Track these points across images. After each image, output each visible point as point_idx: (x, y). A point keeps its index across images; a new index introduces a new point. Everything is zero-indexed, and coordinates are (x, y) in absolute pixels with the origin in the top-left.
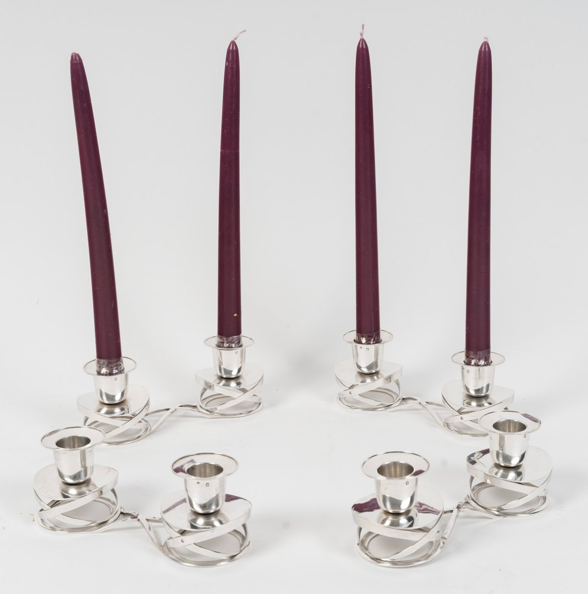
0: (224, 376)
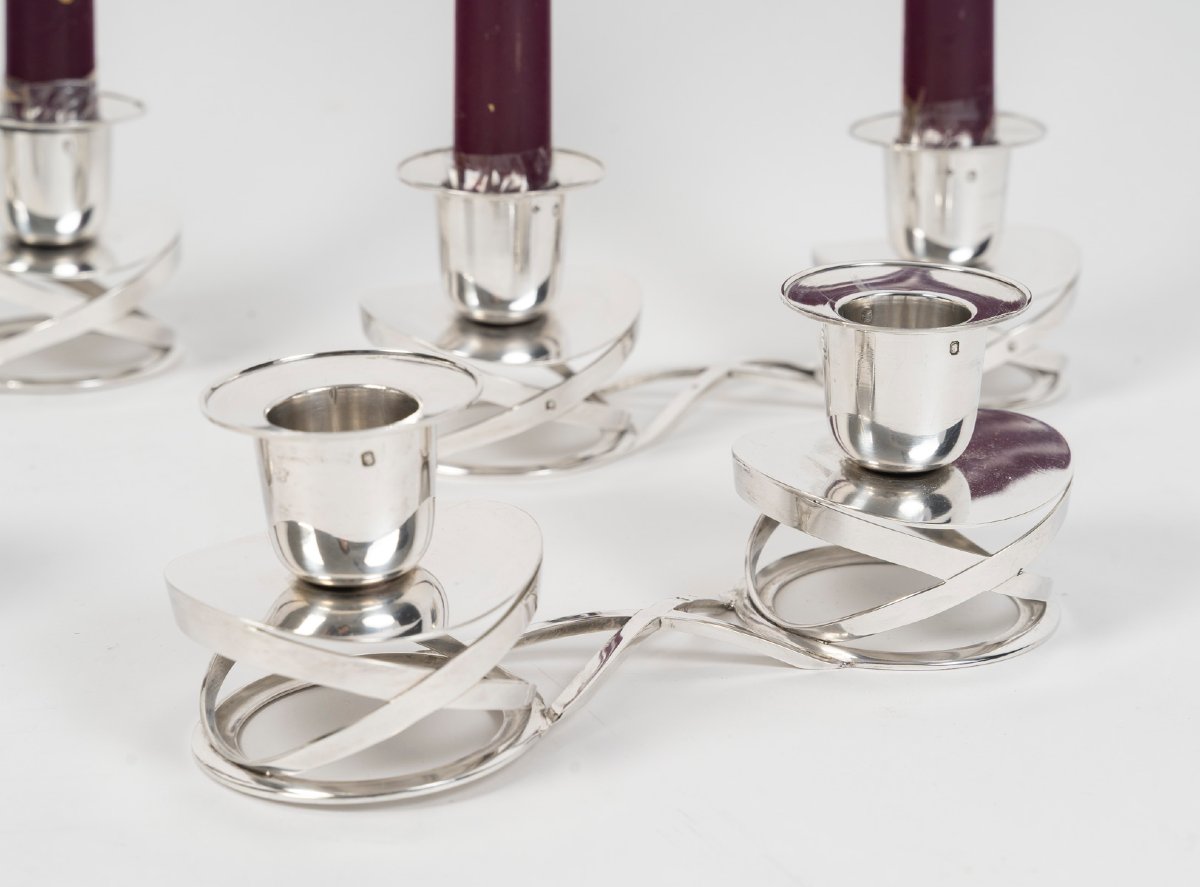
0: (31, 239)
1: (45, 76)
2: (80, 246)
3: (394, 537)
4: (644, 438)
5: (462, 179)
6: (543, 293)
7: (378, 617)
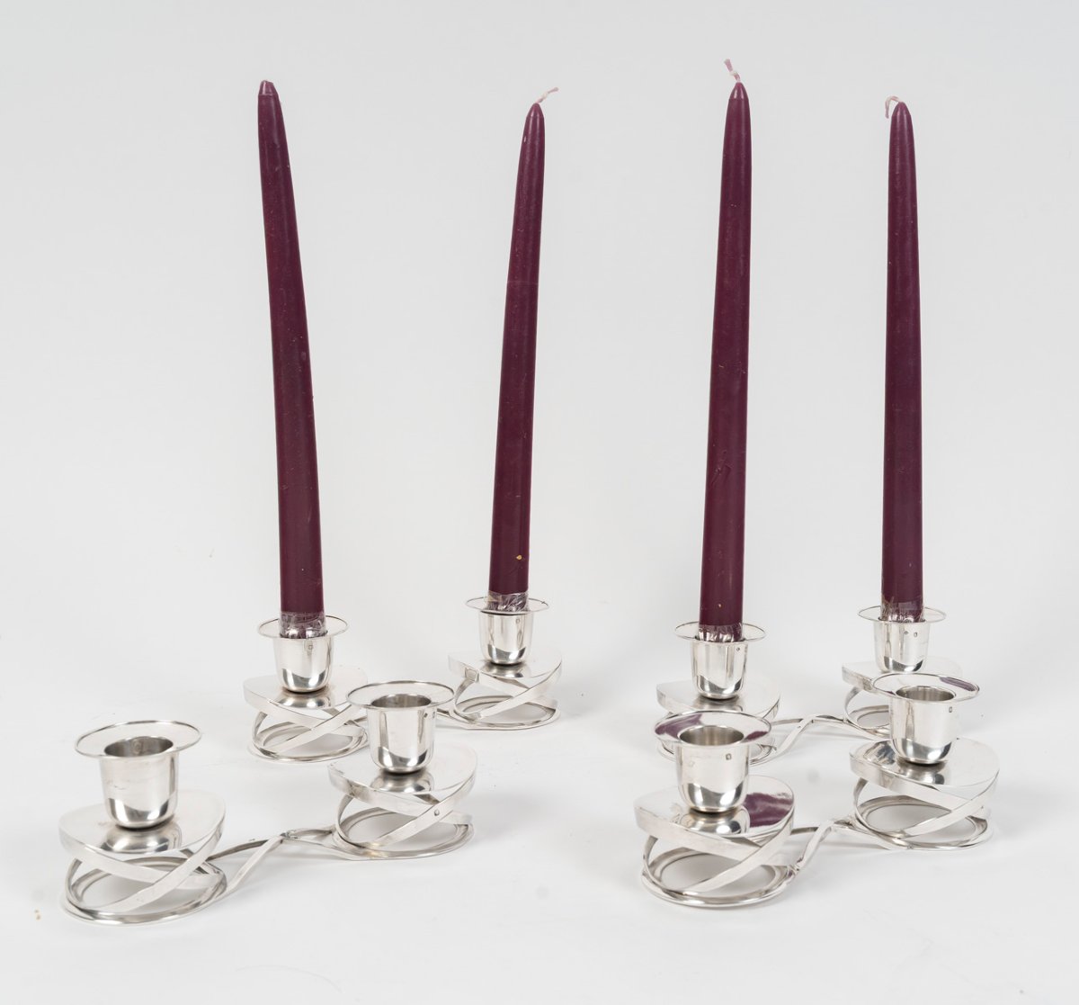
0: (497, 661)
1: (505, 592)
2: (517, 665)
3: (733, 792)
4: (780, 750)
5: (705, 636)
6: (738, 686)
7: (723, 827)
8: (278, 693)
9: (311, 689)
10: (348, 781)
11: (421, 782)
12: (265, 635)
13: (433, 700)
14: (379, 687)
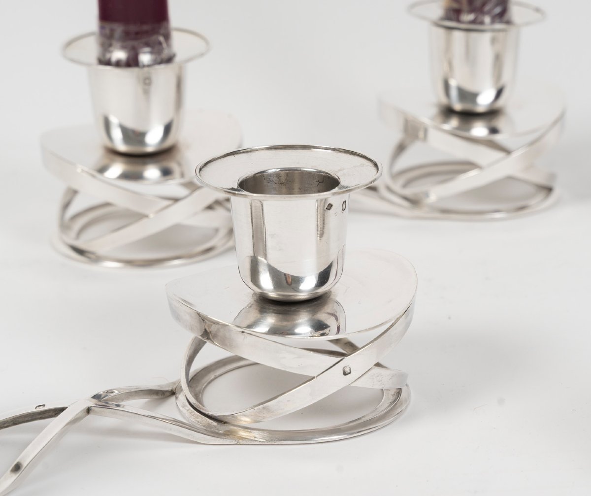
0: (458, 107)
8: (96, 156)
9: (150, 149)
10: (199, 314)
11: (322, 316)
12: (73, 60)
13: (343, 182)
14: (253, 154)
